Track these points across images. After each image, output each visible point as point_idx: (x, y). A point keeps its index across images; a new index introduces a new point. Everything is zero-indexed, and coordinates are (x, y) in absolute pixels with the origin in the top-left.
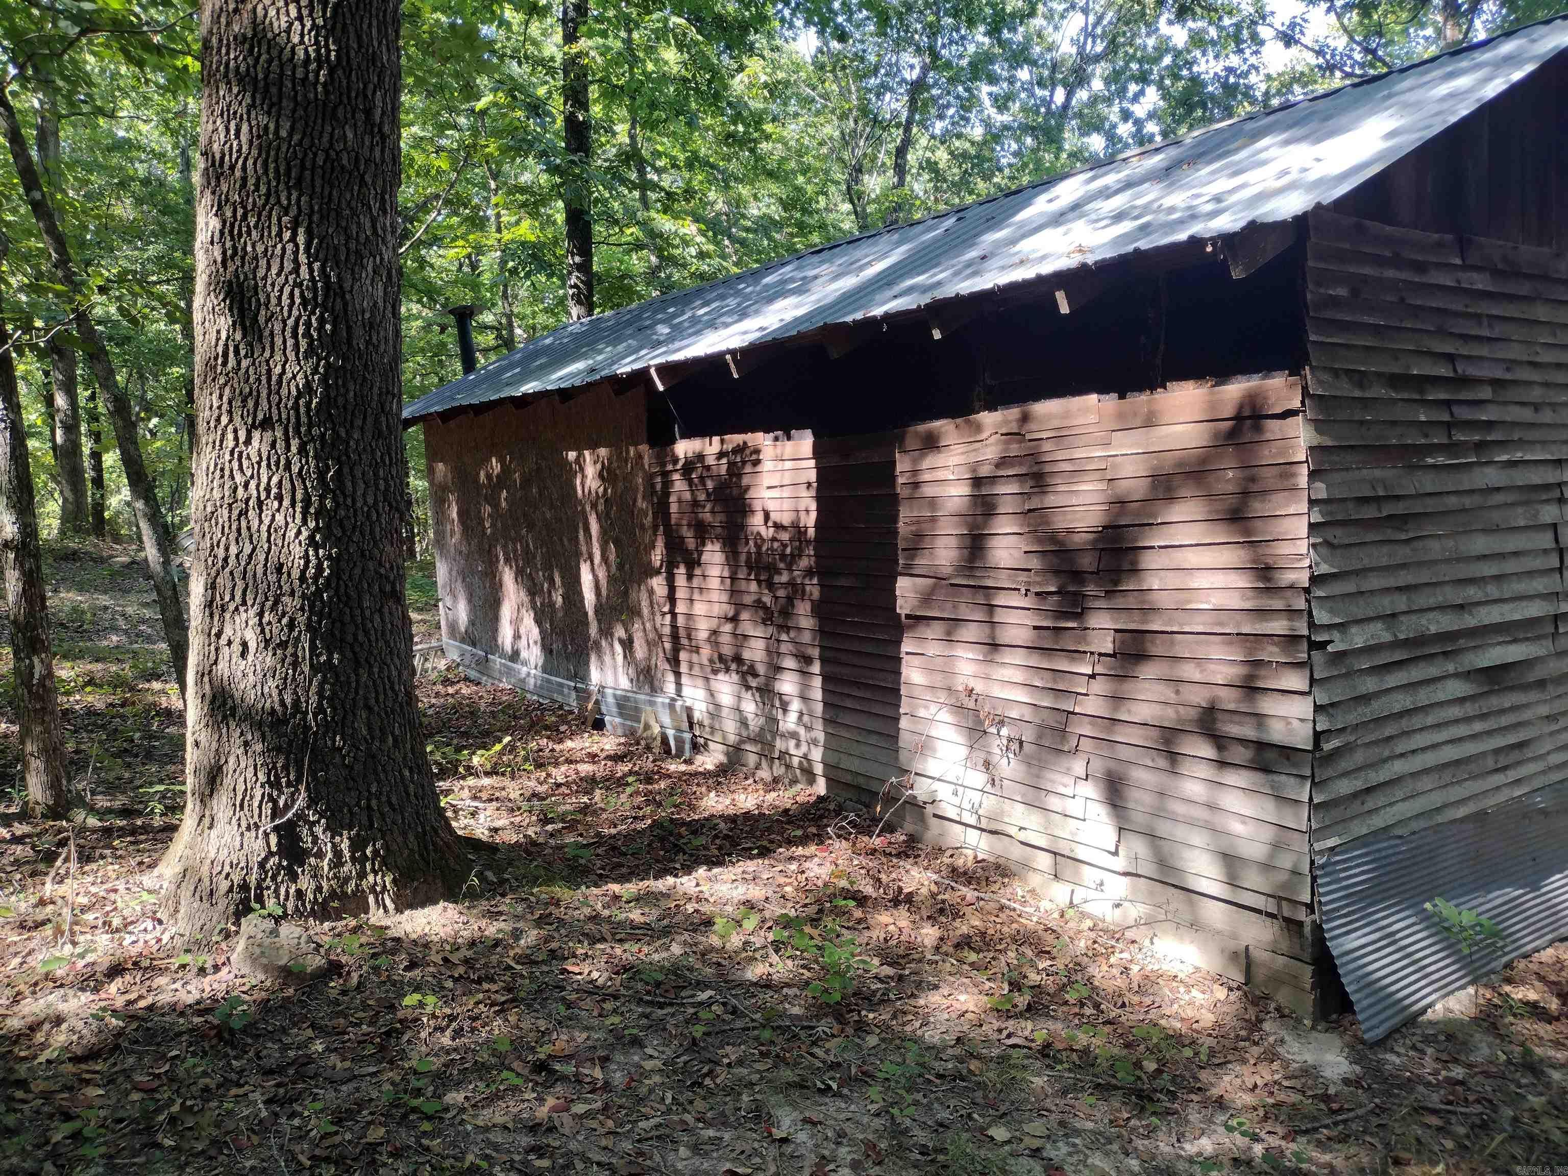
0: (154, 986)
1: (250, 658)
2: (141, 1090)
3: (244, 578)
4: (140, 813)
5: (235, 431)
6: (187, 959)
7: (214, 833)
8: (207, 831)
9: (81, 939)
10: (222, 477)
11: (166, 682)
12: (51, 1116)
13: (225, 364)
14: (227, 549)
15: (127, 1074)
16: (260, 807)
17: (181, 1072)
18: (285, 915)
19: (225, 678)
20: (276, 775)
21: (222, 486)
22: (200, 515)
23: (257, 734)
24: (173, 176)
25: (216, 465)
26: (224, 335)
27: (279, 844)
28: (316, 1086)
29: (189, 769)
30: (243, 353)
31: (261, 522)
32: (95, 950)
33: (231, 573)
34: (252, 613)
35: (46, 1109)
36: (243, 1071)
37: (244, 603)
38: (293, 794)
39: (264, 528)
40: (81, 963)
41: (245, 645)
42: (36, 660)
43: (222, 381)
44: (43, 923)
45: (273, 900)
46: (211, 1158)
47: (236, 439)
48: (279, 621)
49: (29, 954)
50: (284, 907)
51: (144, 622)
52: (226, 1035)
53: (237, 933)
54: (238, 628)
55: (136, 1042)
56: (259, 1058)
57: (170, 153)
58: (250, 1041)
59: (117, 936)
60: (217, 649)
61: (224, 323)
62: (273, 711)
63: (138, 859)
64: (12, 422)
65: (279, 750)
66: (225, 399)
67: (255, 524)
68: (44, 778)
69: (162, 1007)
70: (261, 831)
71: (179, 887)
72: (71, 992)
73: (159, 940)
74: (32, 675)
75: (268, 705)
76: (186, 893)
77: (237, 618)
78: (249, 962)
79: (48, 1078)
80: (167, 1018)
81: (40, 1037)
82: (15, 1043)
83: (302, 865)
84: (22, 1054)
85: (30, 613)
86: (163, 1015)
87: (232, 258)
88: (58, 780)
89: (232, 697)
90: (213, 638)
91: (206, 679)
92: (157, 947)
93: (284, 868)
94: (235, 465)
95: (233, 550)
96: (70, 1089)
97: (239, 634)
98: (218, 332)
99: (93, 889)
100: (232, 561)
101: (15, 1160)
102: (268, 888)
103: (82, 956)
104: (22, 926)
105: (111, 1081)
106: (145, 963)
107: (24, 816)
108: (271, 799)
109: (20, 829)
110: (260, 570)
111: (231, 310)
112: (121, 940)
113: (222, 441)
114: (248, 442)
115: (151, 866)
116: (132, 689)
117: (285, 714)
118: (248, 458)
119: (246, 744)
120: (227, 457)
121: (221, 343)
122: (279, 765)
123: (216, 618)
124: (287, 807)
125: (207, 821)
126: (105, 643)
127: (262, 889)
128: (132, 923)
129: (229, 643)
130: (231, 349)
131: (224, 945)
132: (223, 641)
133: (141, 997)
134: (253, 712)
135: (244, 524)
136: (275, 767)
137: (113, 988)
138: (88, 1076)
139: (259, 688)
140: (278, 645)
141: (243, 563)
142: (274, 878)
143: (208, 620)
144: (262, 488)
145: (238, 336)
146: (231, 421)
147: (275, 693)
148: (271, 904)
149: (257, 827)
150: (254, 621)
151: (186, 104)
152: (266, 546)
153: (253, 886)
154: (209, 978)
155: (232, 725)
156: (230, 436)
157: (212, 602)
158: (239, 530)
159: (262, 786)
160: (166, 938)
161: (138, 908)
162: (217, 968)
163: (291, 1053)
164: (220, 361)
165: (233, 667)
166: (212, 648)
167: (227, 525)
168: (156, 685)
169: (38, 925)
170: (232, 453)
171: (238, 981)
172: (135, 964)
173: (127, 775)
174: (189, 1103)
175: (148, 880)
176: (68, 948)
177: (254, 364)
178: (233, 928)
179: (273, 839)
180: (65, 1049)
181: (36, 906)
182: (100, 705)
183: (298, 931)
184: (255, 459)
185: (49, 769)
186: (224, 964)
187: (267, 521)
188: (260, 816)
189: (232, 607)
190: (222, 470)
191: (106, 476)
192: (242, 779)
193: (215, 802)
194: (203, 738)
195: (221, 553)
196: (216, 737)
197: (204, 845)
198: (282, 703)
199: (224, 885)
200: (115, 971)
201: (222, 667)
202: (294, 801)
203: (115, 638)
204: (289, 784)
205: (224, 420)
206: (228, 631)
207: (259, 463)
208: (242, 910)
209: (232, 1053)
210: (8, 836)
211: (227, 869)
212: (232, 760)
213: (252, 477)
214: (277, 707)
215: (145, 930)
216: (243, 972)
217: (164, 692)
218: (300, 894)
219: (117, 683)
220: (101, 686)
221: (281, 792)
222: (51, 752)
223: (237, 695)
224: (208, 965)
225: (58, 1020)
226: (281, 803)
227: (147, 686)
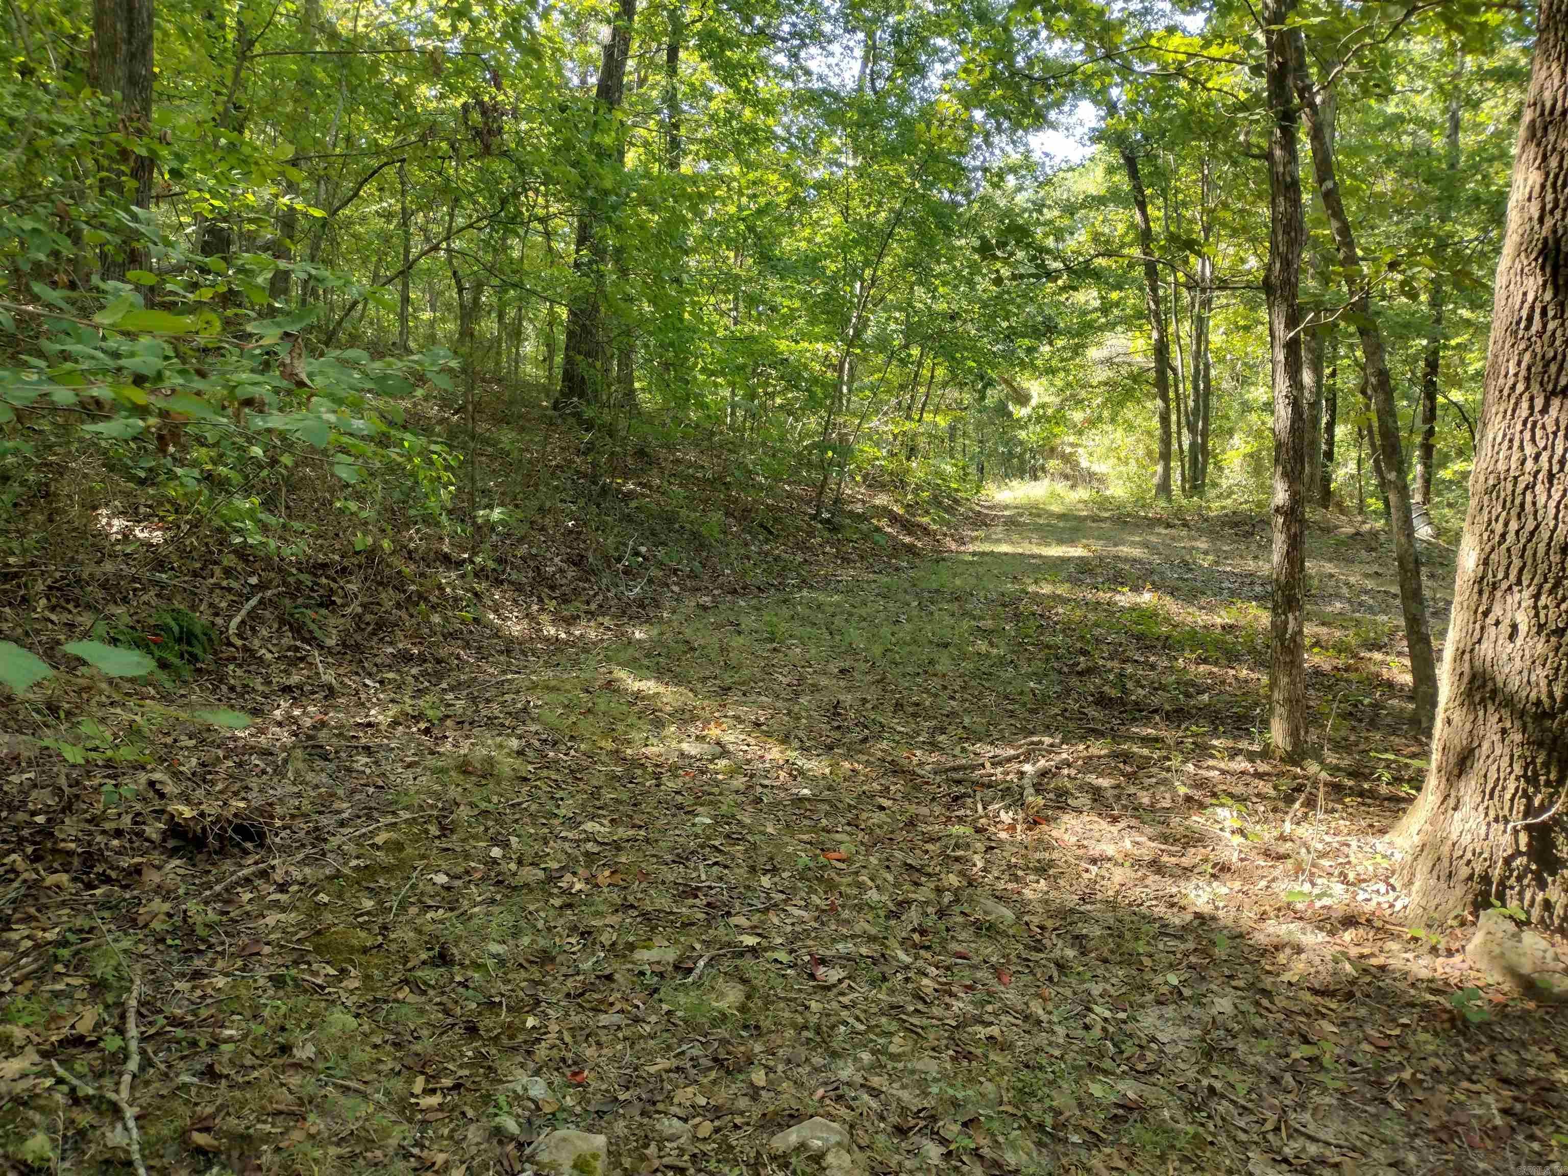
0: (1386, 949)
1: (1519, 641)
2: (1371, 1043)
3: (1522, 557)
4: (1366, 778)
5: (1532, 399)
6: (1421, 933)
7: (1458, 815)
8: (1450, 812)
9: (1319, 881)
10: (1510, 448)
11: (1387, 654)
12: (1291, 1034)
13: (1527, 328)
14: (1506, 524)
15: (1360, 1023)
16: (1512, 800)
17: (1411, 1041)
18: (1528, 923)
19: (1489, 659)
20: (1535, 771)
21: (1509, 458)
22: (1480, 487)
23: (1518, 723)
24: (1438, 143)
25: (1505, 435)
26: (1530, 298)
27: (1529, 845)
28: (1560, 1118)
29: (1436, 745)
30: (1551, 314)
31: (1549, 497)
32: (1331, 896)
33: (1508, 550)
34: (1526, 594)
35: (1286, 1025)
36: (1476, 1067)
37: (1519, 582)
38: (1551, 795)
39: (1552, 504)
40: (1318, 904)
41: (1514, 627)
42: (1290, 616)
43: (1522, 346)
44: (1287, 856)
45: (1515, 903)
46: (1441, 1141)
47: (1531, 407)
48: (1558, 606)
49: (1273, 880)
50: (1528, 913)
51: (1366, 592)
52: (1459, 1023)
53: (1474, 924)
54: (1508, 607)
55: (1368, 996)
56: (1494, 1061)
57: (1439, 120)
58: (1484, 1040)
59: (1351, 889)
60: (1483, 628)
61: (1532, 284)
62: (1538, 703)
63: (1368, 821)
64: (1295, 398)
65: (1540, 744)
66: (1524, 365)
67: (1542, 499)
68: (1286, 726)
69: (1394, 972)
70: (1510, 826)
71: (1415, 859)
72: (1309, 928)
73: (1392, 906)
74: (1286, 629)
75: (1533, 695)
76: (1422, 868)
77: (1509, 599)
78: (1486, 957)
79: (1288, 998)
80: (1398, 984)
81: (1282, 958)
82: (1262, 955)
83: (1553, 873)
84: (1268, 968)
85: (1291, 574)
86: (1395, 979)
87: (1552, 212)
88: (1297, 730)
89: (1493, 679)
90: (1479, 616)
91: (1467, 657)
92: (1389, 911)
93: (1531, 871)
94: (1527, 435)
95: (1514, 525)
96: (1308, 1015)
97: (1509, 615)
98: (1525, 294)
99: (1328, 839)
100: (1511, 537)
101: (1259, 1059)
102: (1512, 888)
103: (1319, 897)
104: (1267, 854)
105: (1344, 1024)
106: (1379, 924)
107: (1266, 754)
108: (1525, 794)
109: (1263, 767)
110: (1542, 548)
111: (1543, 268)
112: (1355, 894)
113: (1514, 411)
114: (1545, 410)
115: (1383, 832)
116: (1355, 656)
117: (1553, 708)
118: (1544, 427)
119: (1504, 731)
120: (1519, 427)
121: (1527, 306)
122: (1539, 761)
123: (1485, 596)
124: (1543, 808)
125: (1452, 802)
126: (1329, 609)
127: (1505, 887)
128: (1364, 881)
129: (1497, 623)
130: (1538, 311)
131: (1458, 932)
132: (1491, 620)
133: (1373, 955)
134: (1516, 699)
135: (1529, 498)
136: (1533, 762)
137: (1348, 936)
138: (1324, 1011)
139: (1525, 674)
140: (1554, 632)
141: (1523, 541)
142: (1519, 879)
143: (1475, 597)
144: (1556, 458)
145: (1548, 296)
146: (1527, 388)
147: (1543, 683)
148: (1513, 905)
149: (1506, 821)
150: (1528, 603)
151: (1463, 64)
152: (1552, 524)
153: (1495, 880)
154: (1441, 960)
155: (1491, 708)
156: (1525, 405)
157: (1482, 578)
158: (1522, 505)
159: (1517, 779)
160: (1399, 905)
161: (1371, 868)
162: (1450, 953)
163: (1532, 1072)
164: (1522, 325)
165: (1499, 649)
166: (1478, 626)
167: (1509, 499)
168: (1377, 656)
169: (1280, 857)
170: (1525, 423)
171: (1473, 974)
172: (1368, 920)
173: (1352, 738)
174: (1420, 1076)
175: (1381, 844)
176: (1307, 887)
177: (1562, 325)
178: (1470, 918)
179: (1523, 838)
180: (1305, 977)
181: (1277, 839)
182: (1327, 667)
183: (1544, 944)
184: (1551, 429)
185: (1290, 717)
186: (1458, 951)
187: (1556, 496)
188: (1511, 810)
189: (1504, 586)
190: (1511, 441)
191: (1336, 449)
192: (1495, 767)
193: (1462, 784)
194: (1457, 717)
195: (1499, 528)
196: (1472, 718)
197: (1447, 823)
198: (1551, 695)
199: (1465, 872)
200: (1350, 921)
201: (1486, 649)
202: (1552, 804)
203: (1338, 605)
204: (1548, 783)
205: (1520, 387)
206: (1497, 611)
207: (1555, 434)
208: (1481, 903)
209: (1465, 1045)
210: (1252, 770)
211: (1469, 855)
212: (1486, 745)
213: (1545, 448)
214: (1544, 697)
215: (1378, 891)
216: (1478, 966)
217: (1383, 662)
218: (1548, 905)
219: (1341, 648)
220: (1327, 650)
221: (1537, 790)
222: (1293, 703)
223: (1500, 680)
224: (1442, 946)
225: (1299, 950)
226: (1537, 803)
227: (1368, 655)
